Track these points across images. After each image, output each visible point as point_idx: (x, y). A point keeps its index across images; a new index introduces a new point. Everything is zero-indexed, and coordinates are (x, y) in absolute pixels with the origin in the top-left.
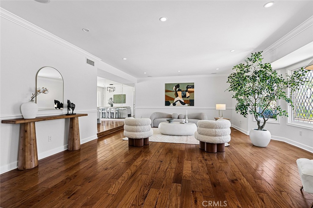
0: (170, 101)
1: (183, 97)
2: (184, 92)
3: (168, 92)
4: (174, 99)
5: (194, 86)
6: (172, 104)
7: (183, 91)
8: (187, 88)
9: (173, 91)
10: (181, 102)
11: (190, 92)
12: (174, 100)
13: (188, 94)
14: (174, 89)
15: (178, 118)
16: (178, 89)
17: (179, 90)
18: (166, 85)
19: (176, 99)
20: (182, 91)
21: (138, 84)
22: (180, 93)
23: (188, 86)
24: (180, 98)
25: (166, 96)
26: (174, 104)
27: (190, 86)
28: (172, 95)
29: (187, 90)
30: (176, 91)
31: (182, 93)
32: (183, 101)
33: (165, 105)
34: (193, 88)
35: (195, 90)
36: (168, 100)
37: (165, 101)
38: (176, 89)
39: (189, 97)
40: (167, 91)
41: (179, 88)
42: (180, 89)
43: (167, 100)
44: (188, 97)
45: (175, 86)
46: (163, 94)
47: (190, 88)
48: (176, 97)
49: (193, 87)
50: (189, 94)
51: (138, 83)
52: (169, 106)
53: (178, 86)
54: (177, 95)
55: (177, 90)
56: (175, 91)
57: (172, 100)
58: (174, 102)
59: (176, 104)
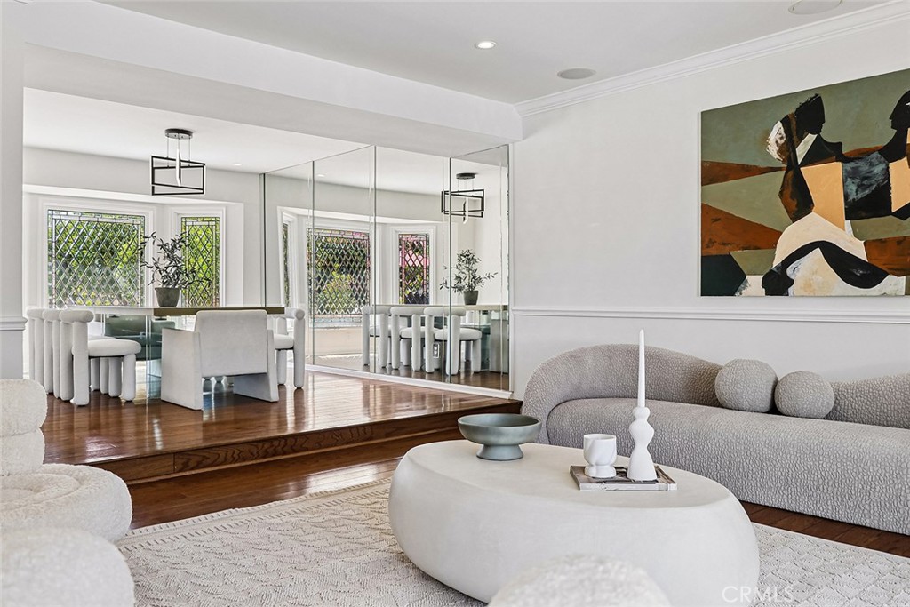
0: (737, 255)
1: (854, 211)
3: (726, 179)
4: (769, 237)
6: (754, 282)
9: (763, 165)
12: (773, 246)
14: (773, 150)
15: (774, 410)
16: (810, 139)
18: (712, 121)
19: (793, 236)
20: (844, 159)
21: (526, 141)
22: (826, 181)
25: (712, 218)
26: (777, 284)
28: (758, 200)
30: (793, 167)
31: (847, 176)
36: (725, 251)
37: (704, 258)
38: (788, 148)
40: (712, 173)
41: (816, 129)
42: (829, 135)
43: (713, 251)
45: (786, 122)
46: (689, 196)
51: (524, 139)
52: (733, 295)
54: (799, 201)
55: (802, 150)
56: (780, 169)
57: (759, 248)
58: (777, 262)
59: (791, 282)
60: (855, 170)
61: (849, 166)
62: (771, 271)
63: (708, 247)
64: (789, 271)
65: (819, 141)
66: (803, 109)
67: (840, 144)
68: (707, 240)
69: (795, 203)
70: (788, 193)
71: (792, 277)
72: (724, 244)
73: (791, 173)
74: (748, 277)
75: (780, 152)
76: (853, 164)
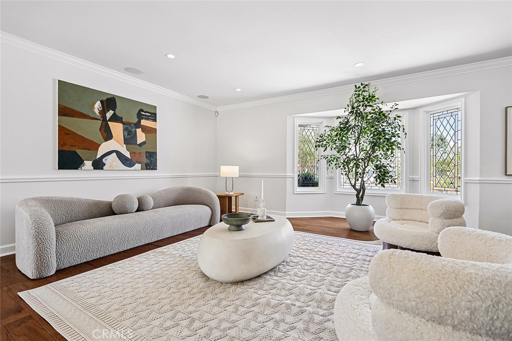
0: (79, 152)
1: (127, 141)
2: (130, 128)
3: (73, 116)
4: (96, 146)
5: (155, 114)
6: (88, 164)
7: (130, 124)
8: (140, 116)
9: (92, 116)
10: (120, 156)
11: (145, 130)
12: (96, 149)
13: (141, 137)
14: (97, 112)
15: (137, 210)
16: (111, 112)
17: (115, 118)
19: (105, 147)
20: (123, 123)
23: (141, 110)
24: (116, 143)
25: (63, 132)
27: (147, 112)
28: (89, 129)
29: (139, 121)
30: (105, 121)
31: (125, 129)
32: (127, 154)
33: (59, 168)
34: (155, 120)
35: (158, 125)
36: (73, 149)
37: (60, 152)
38: (103, 112)
39: (144, 143)
40: (64, 111)
41: (114, 110)
42: (118, 113)
43: (66, 148)
44: (140, 145)
45: (102, 102)
47: (146, 119)
48: (106, 141)
49: (153, 117)
50: (144, 135)
52: (77, 169)
53: (110, 102)
56: (100, 120)
57: (90, 150)
58: (98, 156)
59: (105, 164)
60: (127, 128)
61: (125, 126)
62: (96, 160)
63: (62, 146)
64: (104, 160)
65: (114, 114)
66: (108, 100)
67: (122, 118)
68: (62, 143)
69: (106, 134)
70: (103, 130)
71: (105, 163)
72: (72, 146)
73: (104, 123)
74: (85, 162)
75: (100, 113)
76: (126, 126)
